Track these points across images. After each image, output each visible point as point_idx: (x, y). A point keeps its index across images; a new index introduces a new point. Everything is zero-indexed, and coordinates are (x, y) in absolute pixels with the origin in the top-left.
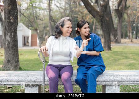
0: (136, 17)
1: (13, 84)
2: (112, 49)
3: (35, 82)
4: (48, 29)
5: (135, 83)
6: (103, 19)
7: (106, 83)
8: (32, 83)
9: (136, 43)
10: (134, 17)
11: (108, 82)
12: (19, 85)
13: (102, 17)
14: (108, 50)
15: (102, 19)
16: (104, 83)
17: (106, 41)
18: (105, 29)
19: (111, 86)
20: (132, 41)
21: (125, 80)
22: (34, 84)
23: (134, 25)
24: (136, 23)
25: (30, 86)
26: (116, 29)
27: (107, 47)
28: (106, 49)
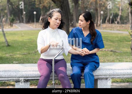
0: (90, 3)
1: (3, 80)
3: (27, 77)
4: (6, 11)
5: (126, 76)
7: (99, 77)
10: (88, 3)
11: (101, 76)
12: (9, 81)
13: (62, 3)
15: (62, 4)
16: (97, 77)
19: (103, 80)
21: (117, 74)
22: (25, 80)
24: (88, 9)
26: (72, 14)
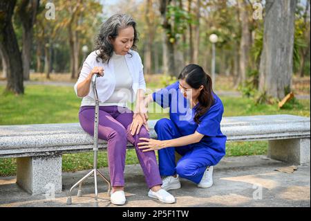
2: (26, 92)
6: (7, 28)
8: (51, 149)
9: (55, 81)
14: (19, 93)
17: (14, 74)
18: (12, 50)
20: (48, 77)
23: (47, 45)
25: (43, 157)
27: (16, 87)
28: (15, 90)
